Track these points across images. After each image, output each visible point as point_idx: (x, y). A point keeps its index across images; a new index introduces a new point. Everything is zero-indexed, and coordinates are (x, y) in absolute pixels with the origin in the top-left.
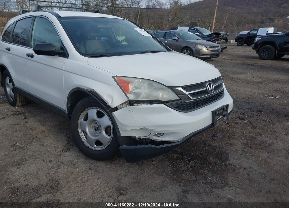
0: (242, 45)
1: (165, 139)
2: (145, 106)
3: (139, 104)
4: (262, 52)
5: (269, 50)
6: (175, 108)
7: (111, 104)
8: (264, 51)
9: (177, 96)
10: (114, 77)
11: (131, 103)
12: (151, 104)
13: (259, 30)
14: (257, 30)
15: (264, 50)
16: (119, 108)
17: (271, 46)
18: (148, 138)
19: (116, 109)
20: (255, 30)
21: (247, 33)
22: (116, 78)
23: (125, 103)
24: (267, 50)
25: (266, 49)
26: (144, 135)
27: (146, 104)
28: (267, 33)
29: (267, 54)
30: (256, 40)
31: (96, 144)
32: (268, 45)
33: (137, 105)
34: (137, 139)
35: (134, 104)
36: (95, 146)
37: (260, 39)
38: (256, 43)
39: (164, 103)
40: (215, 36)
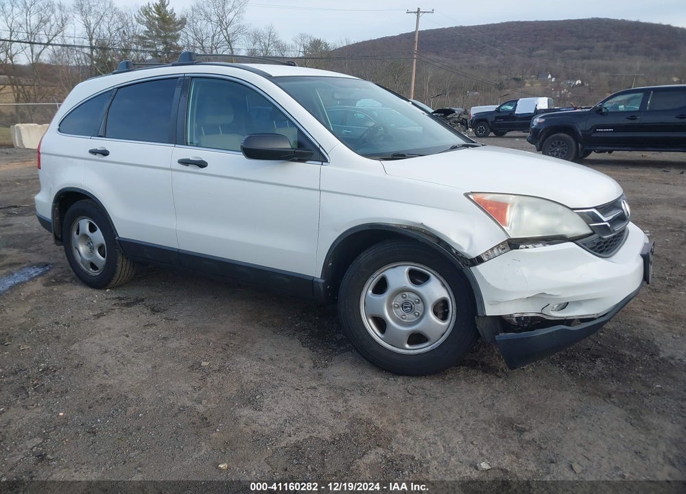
0: (486, 136)
1: (574, 315)
2: (541, 249)
3: (530, 246)
4: (550, 147)
5: (563, 143)
6: (592, 249)
7: (469, 249)
8: (553, 146)
9: (589, 228)
10: (467, 195)
11: (513, 244)
12: (550, 244)
13: (518, 103)
14: (515, 103)
15: (553, 143)
16: (485, 258)
17: (567, 136)
18: (538, 315)
19: (479, 260)
20: (510, 103)
21: (494, 110)
22: (471, 197)
23: (498, 246)
24: (559, 143)
25: (557, 142)
26: (531, 310)
27: (541, 244)
28: (536, 108)
29: (559, 151)
30: (535, 124)
31: (410, 343)
32: (561, 132)
33: (527, 248)
34: (514, 319)
35: (521, 246)
36: (407, 346)
37: (544, 120)
38: (535, 129)
39: (574, 240)
40: (441, 116)
